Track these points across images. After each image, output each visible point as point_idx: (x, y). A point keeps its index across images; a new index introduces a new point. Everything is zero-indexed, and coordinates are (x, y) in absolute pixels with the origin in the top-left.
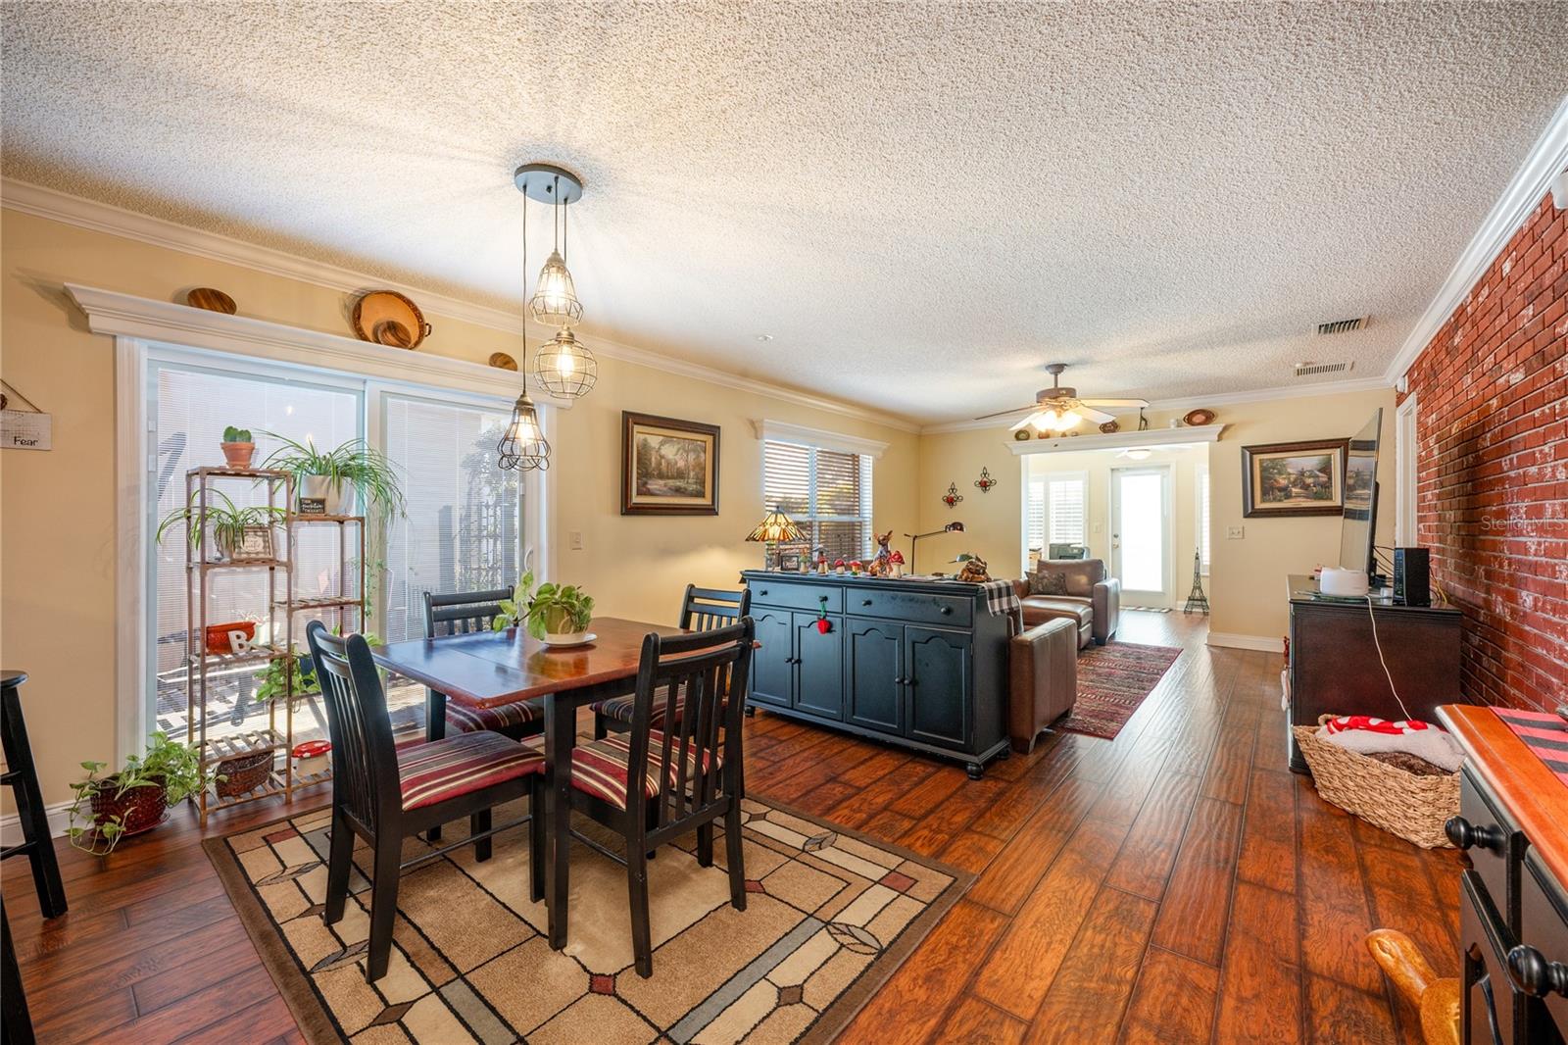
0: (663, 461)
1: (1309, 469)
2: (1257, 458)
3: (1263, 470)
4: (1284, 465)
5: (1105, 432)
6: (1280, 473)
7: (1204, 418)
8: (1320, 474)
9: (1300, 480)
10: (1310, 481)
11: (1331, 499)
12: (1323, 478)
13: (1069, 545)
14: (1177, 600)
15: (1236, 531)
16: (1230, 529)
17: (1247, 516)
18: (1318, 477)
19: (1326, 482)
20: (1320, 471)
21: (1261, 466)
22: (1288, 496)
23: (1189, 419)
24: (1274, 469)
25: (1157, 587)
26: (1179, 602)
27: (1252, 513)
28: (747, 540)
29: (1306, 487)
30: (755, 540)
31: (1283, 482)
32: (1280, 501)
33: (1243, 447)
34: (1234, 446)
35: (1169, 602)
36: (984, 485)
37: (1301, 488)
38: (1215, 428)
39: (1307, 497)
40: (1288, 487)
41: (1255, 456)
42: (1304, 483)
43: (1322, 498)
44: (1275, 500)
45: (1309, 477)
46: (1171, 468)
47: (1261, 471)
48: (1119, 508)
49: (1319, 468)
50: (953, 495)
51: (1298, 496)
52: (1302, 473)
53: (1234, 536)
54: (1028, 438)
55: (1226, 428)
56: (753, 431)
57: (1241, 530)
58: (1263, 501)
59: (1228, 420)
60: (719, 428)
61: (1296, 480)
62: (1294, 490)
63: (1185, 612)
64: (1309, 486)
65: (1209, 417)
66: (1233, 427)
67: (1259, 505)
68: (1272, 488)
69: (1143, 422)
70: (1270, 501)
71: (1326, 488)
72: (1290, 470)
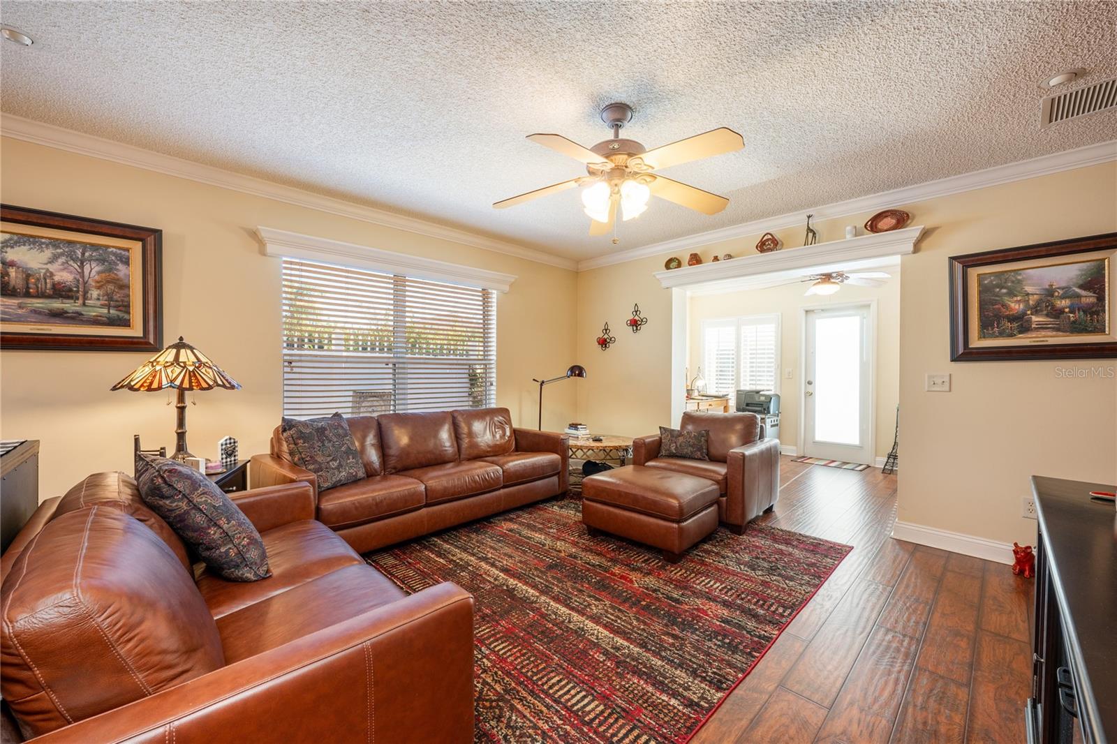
0: (12, 272)
1: (1063, 284)
2: (974, 273)
3: (983, 290)
4: (1019, 282)
5: (762, 251)
6: (1011, 294)
7: (894, 221)
8: (1083, 293)
9: (1047, 302)
10: (1064, 303)
11: (1103, 331)
12: (1088, 298)
13: (758, 392)
14: (876, 456)
15: (939, 381)
16: (930, 377)
17: (956, 358)
18: (1079, 296)
19: (1093, 305)
20: (1081, 287)
21: (980, 284)
22: (1025, 328)
23: (873, 225)
24: (1002, 287)
25: (854, 439)
26: (878, 459)
27: (965, 354)
28: (114, 388)
29: (1057, 313)
30: (131, 388)
31: (1016, 306)
32: (1011, 335)
33: (950, 258)
34: (937, 260)
35: (867, 458)
36: (635, 324)
37: (1047, 315)
38: (912, 232)
39: (1058, 330)
40: (1024, 314)
41: (970, 270)
42: (1053, 306)
43: (1084, 330)
44: (1002, 334)
45: (1063, 297)
46: (871, 307)
47: (980, 293)
48: (814, 353)
49: (1081, 282)
50: (606, 336)
51: (1042, 327)
52: (1050, 292)
53: (936, 388)
54: (679, 265)
55: (926, 234)
56: (256, 246)
57: (947, 379)
58: (983, 336)
59: (928, 222)
60: (161, 231)
61: (1038, 303)
62: (1034, 318)
63: (884, 471)
64: (1061, 311)
65: (901, 219)
66: (937, 232)
67: (976, 343)
68: (998, 317)
69: (811, 235)
70: (993, 336)
71: (1092, 314)
72: (1029, 289)
